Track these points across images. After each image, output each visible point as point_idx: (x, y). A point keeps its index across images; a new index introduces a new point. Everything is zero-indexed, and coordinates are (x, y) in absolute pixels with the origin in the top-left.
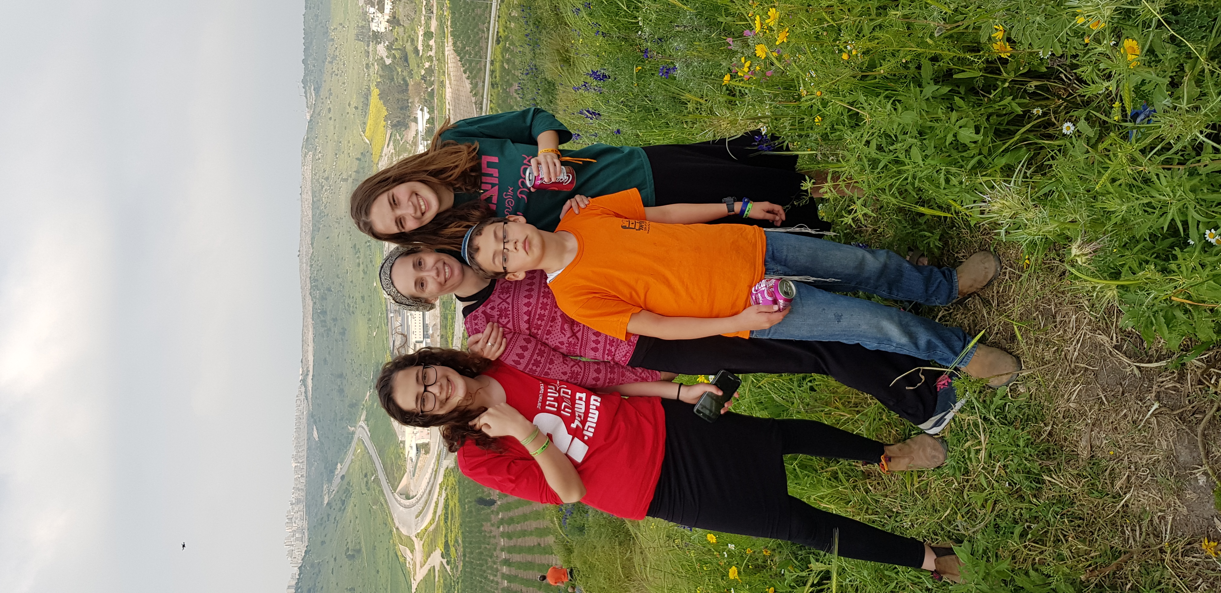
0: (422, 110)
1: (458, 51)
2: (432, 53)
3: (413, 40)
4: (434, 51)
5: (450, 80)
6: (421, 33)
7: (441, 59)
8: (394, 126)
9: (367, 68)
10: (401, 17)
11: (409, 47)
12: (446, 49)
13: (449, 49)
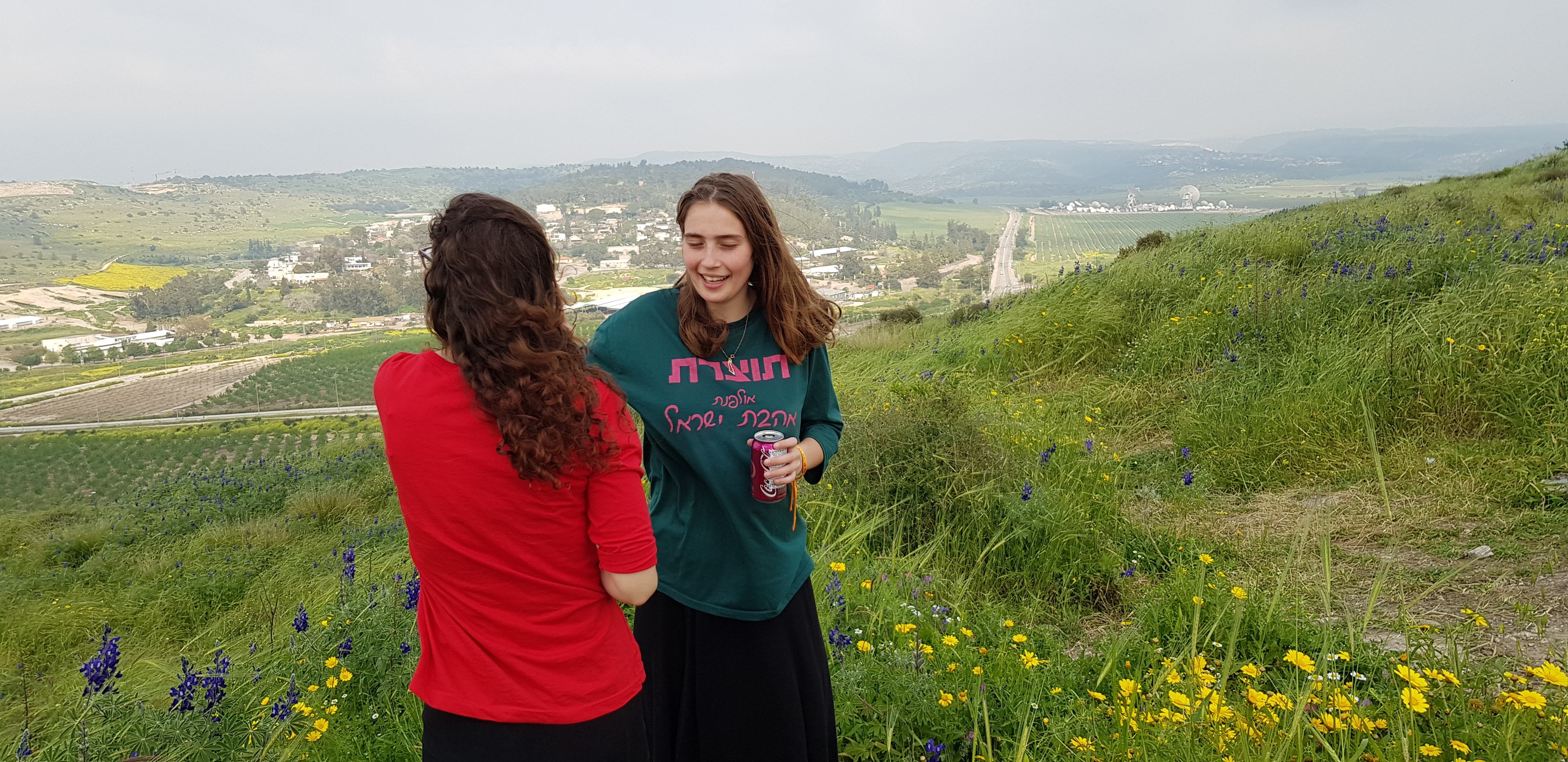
0: (168, 336)
1: (263, 372)
2: (253, 340)
3: (266, 313)
4: (256, 341)
5: (220, 368)
6: (278, 322)
7: (246, 352)
8: (136, 301)
9: (213, 258)
10: (294, 295)
11: (255, 309)
12: (263, 357)
13: (262, 361)
